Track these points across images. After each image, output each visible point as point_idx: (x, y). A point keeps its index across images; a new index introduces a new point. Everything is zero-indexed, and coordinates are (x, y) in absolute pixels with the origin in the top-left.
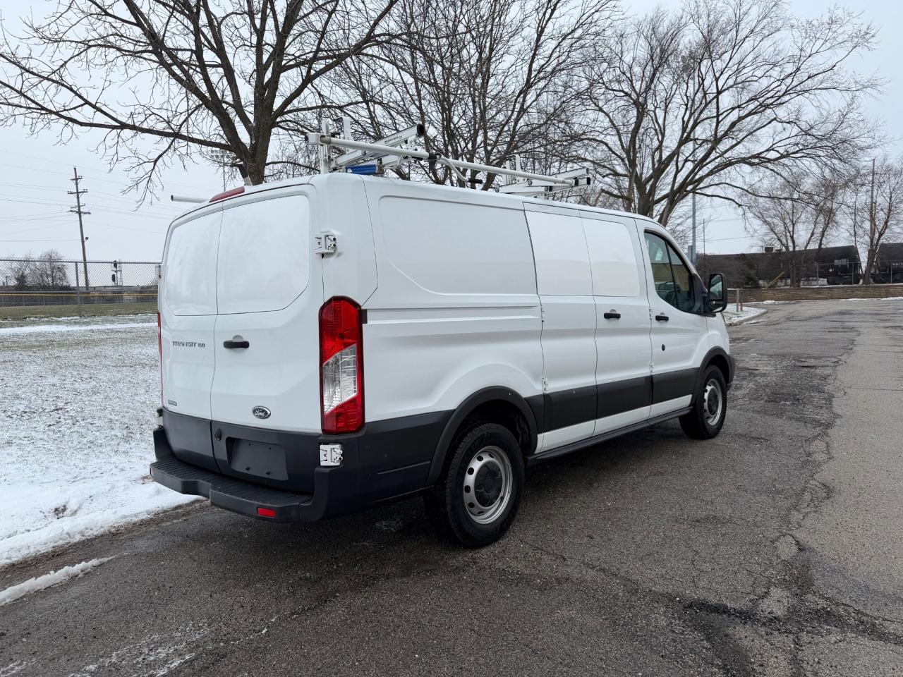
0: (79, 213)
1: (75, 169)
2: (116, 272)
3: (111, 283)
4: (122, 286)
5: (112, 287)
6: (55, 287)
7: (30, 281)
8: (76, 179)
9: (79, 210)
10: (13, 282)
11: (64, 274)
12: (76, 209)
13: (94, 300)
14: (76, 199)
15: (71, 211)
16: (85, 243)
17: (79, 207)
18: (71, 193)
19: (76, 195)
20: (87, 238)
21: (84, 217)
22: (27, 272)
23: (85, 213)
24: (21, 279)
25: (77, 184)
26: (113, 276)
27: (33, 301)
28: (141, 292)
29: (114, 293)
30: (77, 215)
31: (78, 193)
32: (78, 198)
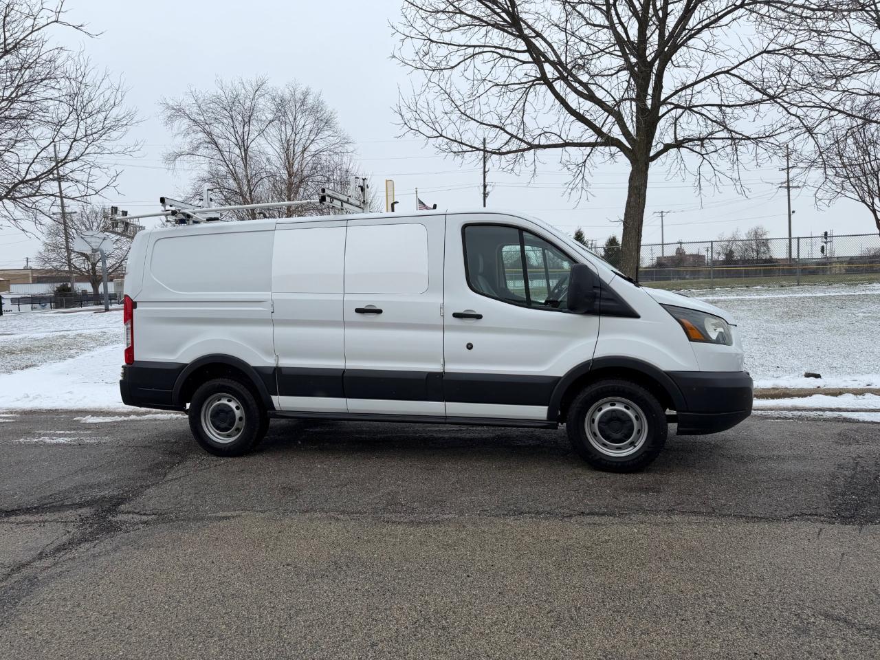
0: (788, 188)
1: (787, 146)
2: (826, 243)
3: (819, 255)
5: (821, 258)
6: (758, 261)
7: (737, 256)
8: (788, 156)
9: (788, 185)
10: (722, 257)
11: (768, 248)
12: (785, 185)
13: (796, 272)
14: (786, 175)
15: (781, 187)
16: (792, 216)
17: (788, 181)
18: (783, 170)
19: (786, 171)
20: (794, 212)
21: (792, 191)
22: (734, 248)
23: (795, 187)
24: (730, 254)
25: (788, 160)
26: (823, 247)
27: (737, 275)
28: (849, 263)
30: (786, 190)
31: (788, 168)
32: (788, 173)
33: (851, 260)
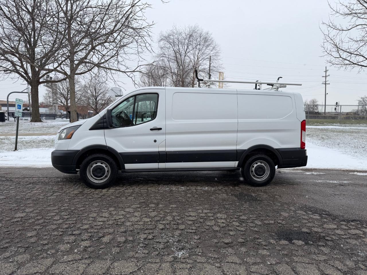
0: (326, 84)
1: (326, 67)
3: (334, 111)
4: (338, 112)
6: (313, 112)
8: (326, 71)
9: (326, 83)
11: (317, 108)
12: (324, 83)
13: (327, 118)
14: (325, 79)
15: (323, 84)
17: (326, 82)
18: (323, 77)
19: (325, 77)
21: (327, 85)
23: (328, 84)
25: (326, 73)
26: (335, 108)
29: (335, 115)
30: (325, 85)
31: (326, 76)
32: (326, 78)
33: (347, 114)
